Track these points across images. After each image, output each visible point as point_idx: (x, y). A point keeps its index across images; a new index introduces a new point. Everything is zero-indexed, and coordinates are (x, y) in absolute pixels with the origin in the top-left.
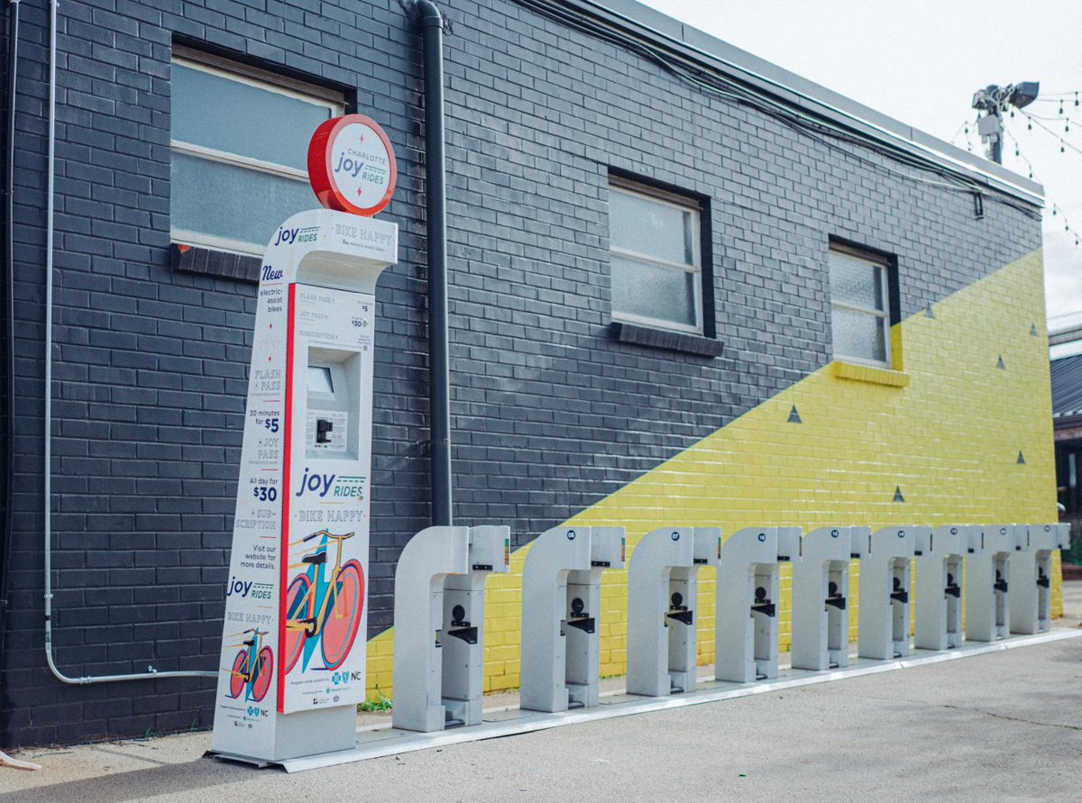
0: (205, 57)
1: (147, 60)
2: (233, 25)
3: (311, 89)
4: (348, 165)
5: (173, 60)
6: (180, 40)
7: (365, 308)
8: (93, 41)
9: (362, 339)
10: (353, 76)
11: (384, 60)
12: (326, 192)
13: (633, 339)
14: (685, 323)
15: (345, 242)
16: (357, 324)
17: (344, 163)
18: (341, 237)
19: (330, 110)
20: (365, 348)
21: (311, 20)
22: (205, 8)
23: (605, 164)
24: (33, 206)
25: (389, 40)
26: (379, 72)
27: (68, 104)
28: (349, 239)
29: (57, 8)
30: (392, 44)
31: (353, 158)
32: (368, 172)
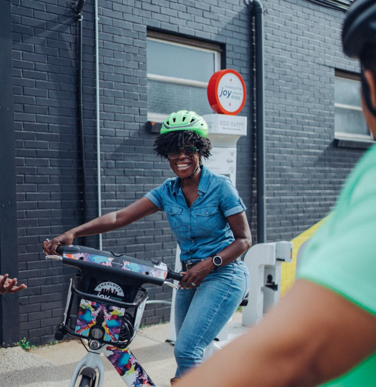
0: (160, 36)
1: (137, 40)
2: (173, 20)
3: (206, 45)
4: (225, 93)
5: (148, 38)
6: (150, 29)
7: (232, 155)
8: (113, 34)
9: (231, 168)
10: (224, 38)
11: (238, 29)
12: (216, 105)
13: (344, 145)
14: (366, 134)
15: (224, 128)
16: (229, 162)
17: (223, 92)
18: (222, 126)
19: (214, 54)
20: (232, 172)
21: (206, 14)
22: (160, 13)
23: (332, 67)
24: (91, 110)
25: (240, 20)
26: (235, 35)
27: (104, 63)
28: (226, 127)
29: (98, 21)
30: (241, 22)
31: (227, 90)
32: (234, 95)
